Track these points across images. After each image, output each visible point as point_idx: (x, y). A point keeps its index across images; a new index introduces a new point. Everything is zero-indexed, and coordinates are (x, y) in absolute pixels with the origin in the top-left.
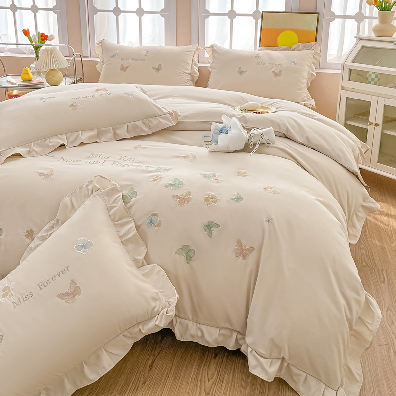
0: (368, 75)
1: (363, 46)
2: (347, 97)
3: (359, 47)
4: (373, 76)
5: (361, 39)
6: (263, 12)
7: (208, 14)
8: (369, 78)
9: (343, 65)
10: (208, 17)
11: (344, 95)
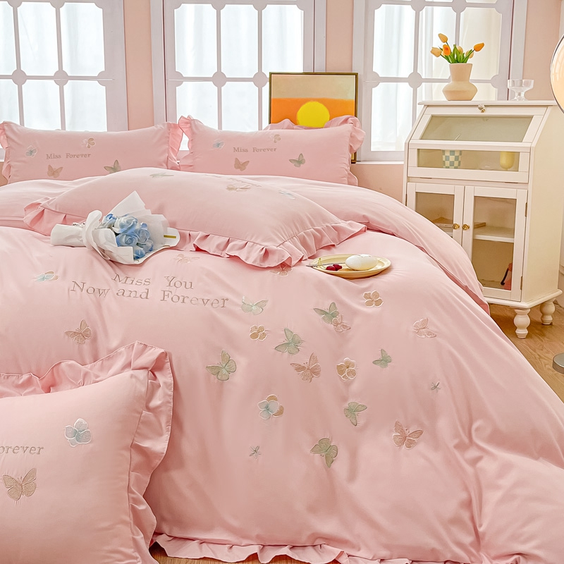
0: (444, 157)
1: (433, 116)
2: (416, 193)
3: (427, 119)
4: (452, 158)
5: (428, 106)
7: (181, 79)
8: (446, 162)
9: (408, 145)
10: (180, 84)
11: (412, 189)
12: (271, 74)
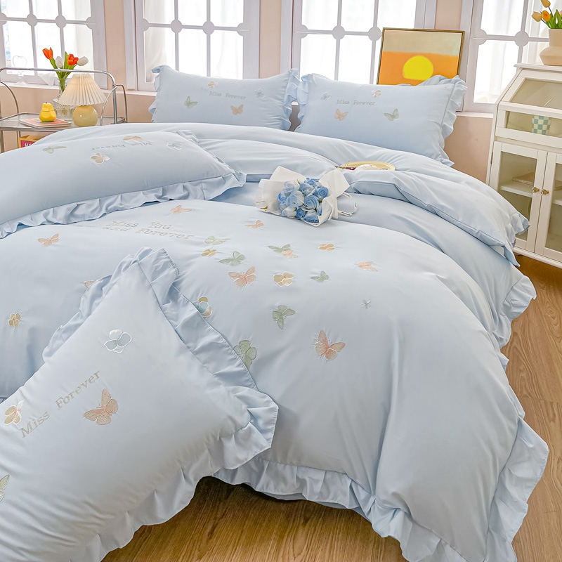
1: (526, 79)
2: (502, 152)
3: (520, 81)
4: (541, 122)
5: (524, 69)
7: (306, 31)
9: (498, 106)
10: (305, 36)
11: (497, 149)
12: (384, 29)
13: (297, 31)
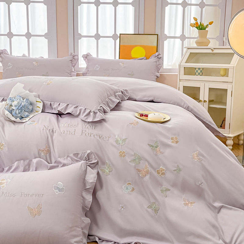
0: (196, 71)
1: (191, 53)
2: (183, 86)
3: (188, 54)
4: (199, 71)
5: (189, 49)
6: (120, 34)
7: (81, 36)
8: (197, 73)
9: (180, 66)
10: (80, 39)
11: (181, 85)
13: (76, 36)
